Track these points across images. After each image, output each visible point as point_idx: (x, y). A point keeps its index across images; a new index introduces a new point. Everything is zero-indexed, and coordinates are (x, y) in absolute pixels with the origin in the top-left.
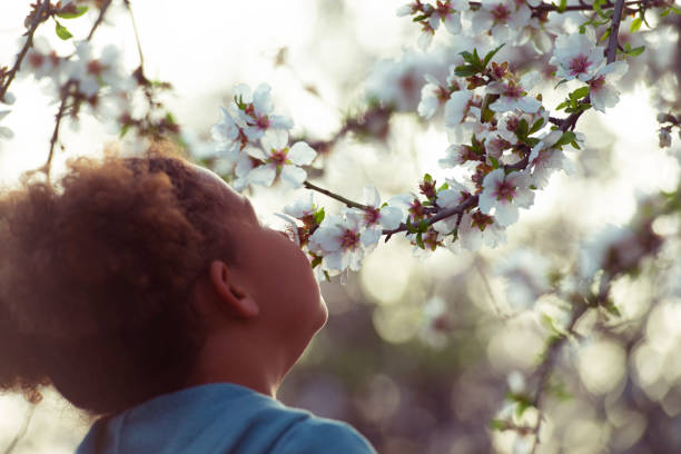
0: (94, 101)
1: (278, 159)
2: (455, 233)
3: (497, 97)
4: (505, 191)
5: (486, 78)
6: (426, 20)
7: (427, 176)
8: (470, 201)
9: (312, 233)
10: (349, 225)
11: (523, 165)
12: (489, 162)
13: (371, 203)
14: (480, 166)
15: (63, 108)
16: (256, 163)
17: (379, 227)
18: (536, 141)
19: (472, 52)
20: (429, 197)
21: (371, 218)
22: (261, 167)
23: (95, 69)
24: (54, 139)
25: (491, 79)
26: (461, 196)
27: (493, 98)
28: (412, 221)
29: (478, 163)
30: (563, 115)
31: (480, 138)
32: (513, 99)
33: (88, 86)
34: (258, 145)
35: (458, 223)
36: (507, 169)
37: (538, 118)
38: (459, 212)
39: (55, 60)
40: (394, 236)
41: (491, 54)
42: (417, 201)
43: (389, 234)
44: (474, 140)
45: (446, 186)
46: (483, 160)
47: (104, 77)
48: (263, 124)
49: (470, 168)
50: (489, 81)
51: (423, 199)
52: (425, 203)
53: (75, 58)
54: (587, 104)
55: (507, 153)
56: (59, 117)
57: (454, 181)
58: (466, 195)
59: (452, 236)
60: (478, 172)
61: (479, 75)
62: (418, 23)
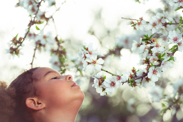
0: (44, 46)
1: (94, 62)
2: (141, 83)
3: (153, 47)
4: (154, 72)
5: (150, 42)
6: (134, 26)
7: (134, 68)
8: (145, 74)
9: (102, 82)
10: (113, 80)
11: (159, 65)
12: (150, 64)
13: (118, 75)
14: (148, 65)
15: (36, 48)
16: (89, 63)
17: (121, 81)
18: (163, 59)
19: (146, 35)
20: (134, 73)
21: (119, 78)
22: (90, 64)
23: (45, 37)
24: (34, 56)
25: (152, 42)
26: (143, 73)
27: (152, 47)
28: (129, 80)
29: (148, 64)
30: (170, 52)
31: (148, 58)
32: (158, 48)
33: (43, 42)
34: (89, 58)
35: (142, 80)
36: (155, 66)
37: (164, 53)
38: (142, 78)
39: (35, 35)
40: (124, 83)
41: (152, 36)
42: (131, 74)
43: (123, 83)
44: (146, 58)
45: (139, 70)
46: (149, 64)
47: (48, 39)
48: (90, 53)
49: (145, 66)
50: (151, 43)
51: (133, 73)
52: (133, 75)
53: (40, 35)
54: (177, 49)
55: (156, 62)
56: (35, 50)
57: (141, 69)
58: (144, 73)
59: (140, 84)
60: (148, 67)
61: (148, 41)
62: (132, 27)
